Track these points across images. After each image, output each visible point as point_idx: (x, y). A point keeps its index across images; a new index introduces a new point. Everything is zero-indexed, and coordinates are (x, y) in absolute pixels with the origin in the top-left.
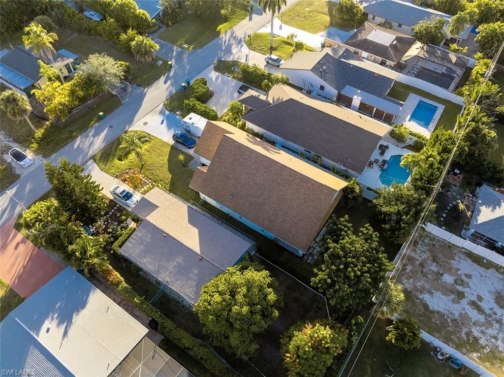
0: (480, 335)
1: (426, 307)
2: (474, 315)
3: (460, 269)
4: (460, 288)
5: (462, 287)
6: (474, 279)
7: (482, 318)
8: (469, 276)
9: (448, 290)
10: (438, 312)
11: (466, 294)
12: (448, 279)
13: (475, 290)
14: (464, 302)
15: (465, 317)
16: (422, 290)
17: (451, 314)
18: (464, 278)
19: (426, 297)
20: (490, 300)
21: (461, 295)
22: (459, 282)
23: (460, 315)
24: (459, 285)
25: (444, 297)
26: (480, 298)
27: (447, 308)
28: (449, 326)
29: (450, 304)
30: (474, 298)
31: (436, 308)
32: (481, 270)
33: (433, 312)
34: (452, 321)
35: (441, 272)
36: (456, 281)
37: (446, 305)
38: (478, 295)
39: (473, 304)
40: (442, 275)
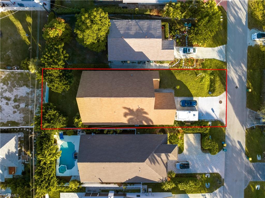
0: (3, 87)
1: (27, 86)
2: (7, 94)
3: (19, 113)
4: (17, 104)
5: (16, 105)
6: (12, 112)
7: (4, 95)
8: (14, 112)
9: (21, 100)
10: (22, 86)
11: (13, 102)
12: (22, 105)
13: (10, 107)
14: (13, 98)
15: (11, 91)
16: (31, 93)
17: (16, 89)
18: (16, 110)
19: (29, 90)
20: (3, 105)
21: (15, 100)
22: (18, 106)
24: (17, 105)
25: (21, 95)
26: (7, 104)
27: (18, 91)
28: (16, 83)
29: (18, 93)
30: (9, 102)
31: (23, 88)
32: (10, 119)
33: (24, 85)
34: (15, 86)
35: (27, 107)
37: (20, 92)
38: (8, 105)
39: (8, 99)
40: (26, 106)
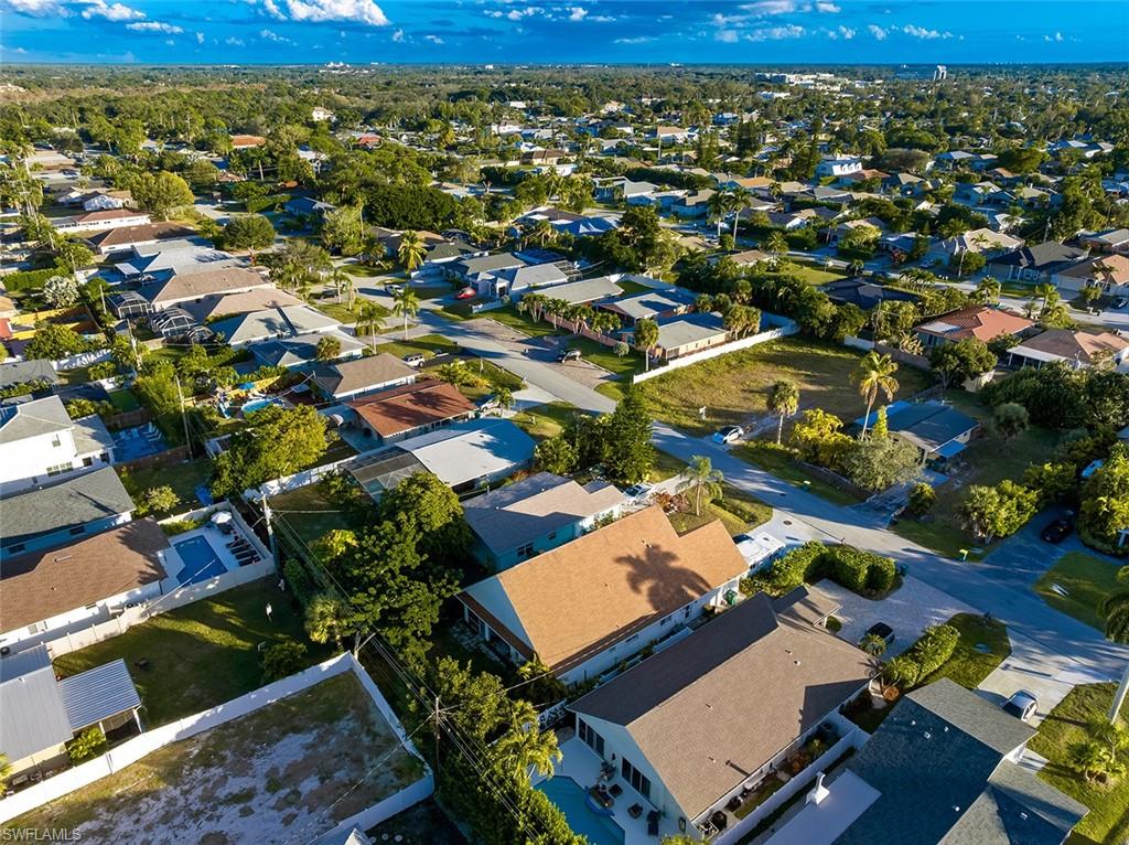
0: (208, 775)
1: (296, 730)
2: (235, 785)
3: (310, 812)
4: (283, 792)
5: (283, 796)
6: (279, 826)
7: (222, 793)
8: (287, 821)
9: (295, 773)
10: (278, 740)
11: (268, 795)
12: (309, 785)
13: (262, 814)
14: (261, 784)
15: (241, 770)
16: (322, 739)
17: (262, 755)
18: (293, 810)
19: (309, 738)
20: (231, 826)
22: (293, 797)
23: (250, 766)
24: (289, 794)
25: (289, 760)
26: (246, 812)
27: (274, 755)
28: (252, 742)
29: (276, 762)
30: (253, 803)
31: (286, 740)
33: (284, 734)
34: (254, 751)
35: (327, 781)
36: (297, 793)
37: (278, 756)
38: (253, 812)
39: (248, 795)
40: (322, 780)
